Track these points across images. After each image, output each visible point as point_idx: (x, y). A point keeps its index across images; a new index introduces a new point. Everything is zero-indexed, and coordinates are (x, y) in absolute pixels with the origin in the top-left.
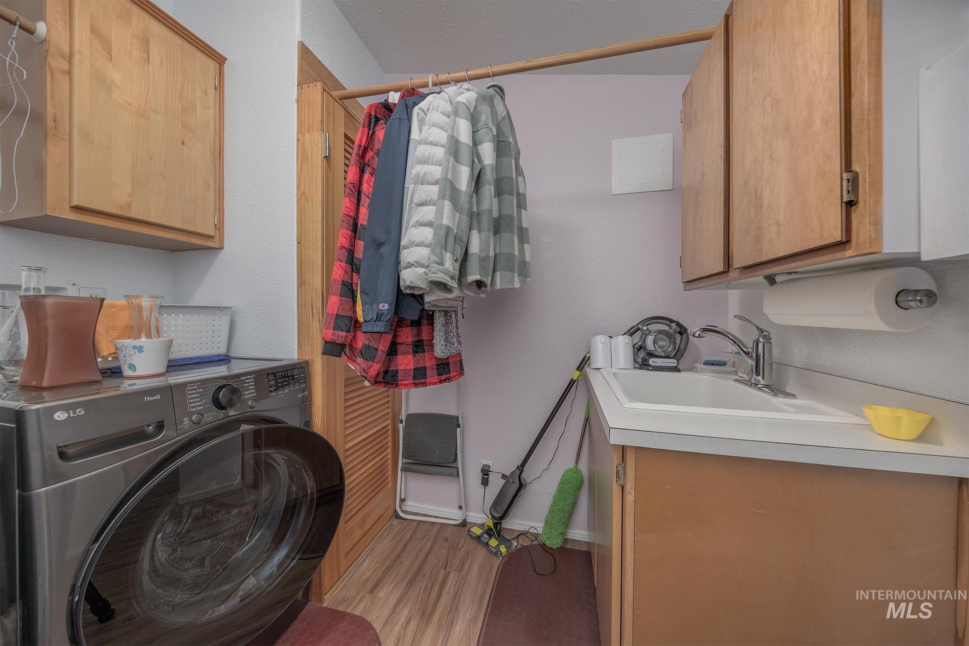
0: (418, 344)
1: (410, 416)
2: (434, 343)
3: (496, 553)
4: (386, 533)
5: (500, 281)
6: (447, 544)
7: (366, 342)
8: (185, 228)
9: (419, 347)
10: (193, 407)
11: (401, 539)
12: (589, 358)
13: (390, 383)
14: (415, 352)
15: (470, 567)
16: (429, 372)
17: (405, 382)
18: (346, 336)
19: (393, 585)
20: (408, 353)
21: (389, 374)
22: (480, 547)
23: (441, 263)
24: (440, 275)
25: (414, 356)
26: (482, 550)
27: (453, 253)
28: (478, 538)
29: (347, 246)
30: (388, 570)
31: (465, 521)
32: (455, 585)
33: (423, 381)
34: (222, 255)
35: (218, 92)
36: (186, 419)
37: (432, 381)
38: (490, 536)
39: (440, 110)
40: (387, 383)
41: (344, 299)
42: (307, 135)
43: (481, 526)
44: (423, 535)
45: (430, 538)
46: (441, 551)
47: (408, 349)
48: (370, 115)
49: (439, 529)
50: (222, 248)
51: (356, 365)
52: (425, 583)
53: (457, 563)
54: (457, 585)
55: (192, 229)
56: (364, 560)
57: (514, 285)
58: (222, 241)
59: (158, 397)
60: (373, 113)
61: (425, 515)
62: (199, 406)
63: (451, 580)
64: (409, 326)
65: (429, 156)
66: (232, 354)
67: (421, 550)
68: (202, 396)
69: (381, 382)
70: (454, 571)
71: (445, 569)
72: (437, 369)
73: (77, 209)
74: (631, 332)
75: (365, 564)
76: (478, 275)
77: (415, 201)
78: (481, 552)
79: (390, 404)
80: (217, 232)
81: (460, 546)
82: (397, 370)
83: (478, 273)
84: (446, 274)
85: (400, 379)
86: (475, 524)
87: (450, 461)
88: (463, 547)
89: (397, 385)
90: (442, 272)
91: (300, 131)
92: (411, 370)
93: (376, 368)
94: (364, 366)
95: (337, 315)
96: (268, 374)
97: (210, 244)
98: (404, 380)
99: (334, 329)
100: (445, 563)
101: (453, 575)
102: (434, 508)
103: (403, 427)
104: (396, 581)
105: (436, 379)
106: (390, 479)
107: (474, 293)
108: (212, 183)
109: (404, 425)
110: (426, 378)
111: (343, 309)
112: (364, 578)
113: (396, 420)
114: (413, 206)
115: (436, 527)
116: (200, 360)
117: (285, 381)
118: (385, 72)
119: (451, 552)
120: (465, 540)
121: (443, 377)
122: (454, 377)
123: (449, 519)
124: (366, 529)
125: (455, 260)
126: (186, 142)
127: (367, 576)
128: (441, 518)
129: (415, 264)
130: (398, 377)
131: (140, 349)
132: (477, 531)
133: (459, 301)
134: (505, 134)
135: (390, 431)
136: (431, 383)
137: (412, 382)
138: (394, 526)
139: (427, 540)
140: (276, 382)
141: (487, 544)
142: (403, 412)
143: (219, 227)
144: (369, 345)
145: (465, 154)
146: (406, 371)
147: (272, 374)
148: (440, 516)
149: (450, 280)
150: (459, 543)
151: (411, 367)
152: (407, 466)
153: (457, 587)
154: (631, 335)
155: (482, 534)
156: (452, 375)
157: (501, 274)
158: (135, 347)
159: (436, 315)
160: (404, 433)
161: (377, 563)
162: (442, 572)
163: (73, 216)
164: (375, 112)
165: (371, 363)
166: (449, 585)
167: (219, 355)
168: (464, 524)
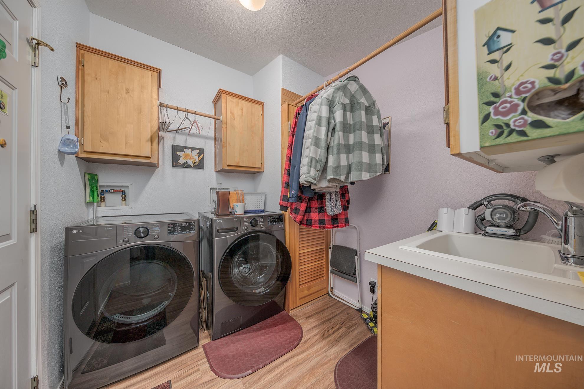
0: (321, 208)
1: (334, 246)
2: (326, 208)
3: (371, 330)
4: (322, 300)
5: (353, 177)
6: (348, 315)
7: (296, 206)
8: (253, 166)
9: (322, 209)
10: (245, 224)
11: (327, 305)
12: (437, 224)
13: (309, 225)
14: (320, 212)
15: (354, 330)
16: (327, 222)
17: (315, 225)
18: (287, 204)
19: (316, 319)
20: (316, 212)
21: (308, 221)
22: (364, 324)
23: (309, 173)
24: (308, 178)
25: (319, 214)
26: (364, 326)
27: (315, 168)
28: (365, 319)
29: (287, 168)
30: (317, 313)
31: (361, 309)
32: (343, 333)
33: (323, 226)
34: (264, 174)
35: (262, 116)
36: (243, 227)
37: (329, 227)
38: (371, 321)
39: (317, 104)
40: (307, 225)
41: (286, 189)
42: (284, 124)
43: (368, 315)
44: (338, 307)
45: (340, 310)
46: (343, 317)
47: (316, 210)
48: (297, 113)
49: (347, 308)
50: (264, 171)
51: (292, 216)
52: (329, 325)
53: (348, 325)
54: (344, 333)
55: (255, 166)
56: (309, 306)
57: (362, 178)
58: (264, 169)
59: (237, 220)
60: (298, 112)
61: (343, 300)
62: (247, 224)
63: (341, 330)
64: (316, 200)
65: (310, 127)
66: (266, 210)
67: (334, 312)
68: (248, 221)
69: (306, 224)
70: (345, 328)
71: (341, 325)
72: (332, 221)
73: (228, 165)
74: (475, 207)
75: (308, 307)
76: (332, 176)
77: (306, 147)
78: (363, 327)
79: (324, 238)
80: (262, 166)
81: (354, 319)
82: (311, 220)
83: (332, 175)
84: (311, 177)
85: (313, 224)
86: (365, 313)
87: (352, 273)
88: (355, 320)
89: (312, 226)
90: (309, 177)
91: (282, 124)
92: (317, 220)
93: (299, 217)
94: (295, 216)
95: (283, 195)
96: (268, 217)
97: (260, 171)
98: (314, 224)
99: (283, 201)
100: (343, 322)
101: (344, 329)
102: (347, 297)
103: (331, 251)
104: (318, 319)
105: (331, 226)
106: (325, 275)
107: (338, 184)
108: (260, 150)
109: (332, 250)
110: (325, 225)
111: (286, 193)
112: (306, 312)
113: (328, 247)
114: (305, 149)
115: (346, 307)
116: (255, 211)
117: (274, 220)
118: (324, 77)
119: (348, 320)
120: (358, 318)
121: (335, 225)
122: (341, 226)
123: (353, 305)
124: (311, 292)
125: (317, 171)
126: (253, 138)
127: (308, 311)
128: (350, 304)
129: (303, 174)
130: (312, 223)
131: (237, 206)
132: (365, 316)
133: (334, 188)
134: (357, 99)
135: (325, 251)
136: (327, 227)
137: (318, 225)
138: (326, 299)
139: (339, 310)
140: (271, 220)
141: (368, 324)
142: (331, 244)
143: (263, 164)
144: (297, 208)
145: (324, 122)
146: (315, 221)
147: (270, 217)
148: (350, 303)
149: (313, 180)
150: (353, 318)
151: (317, 219)
152: (333, 271)
153: (343, 334)
154: (475, 209)
155: (367, 318)
156: (339, 225)
157: (353, 173)
158: (236, 205)
159: (326, 195)
160: (331, 254)
161: (313, 309)
162: (339, 325)
163: (227, 168)
164: (299, 111)
165: (297, 215)
166: (340, 332)
167: (261, 210)
168: (360, 311)
